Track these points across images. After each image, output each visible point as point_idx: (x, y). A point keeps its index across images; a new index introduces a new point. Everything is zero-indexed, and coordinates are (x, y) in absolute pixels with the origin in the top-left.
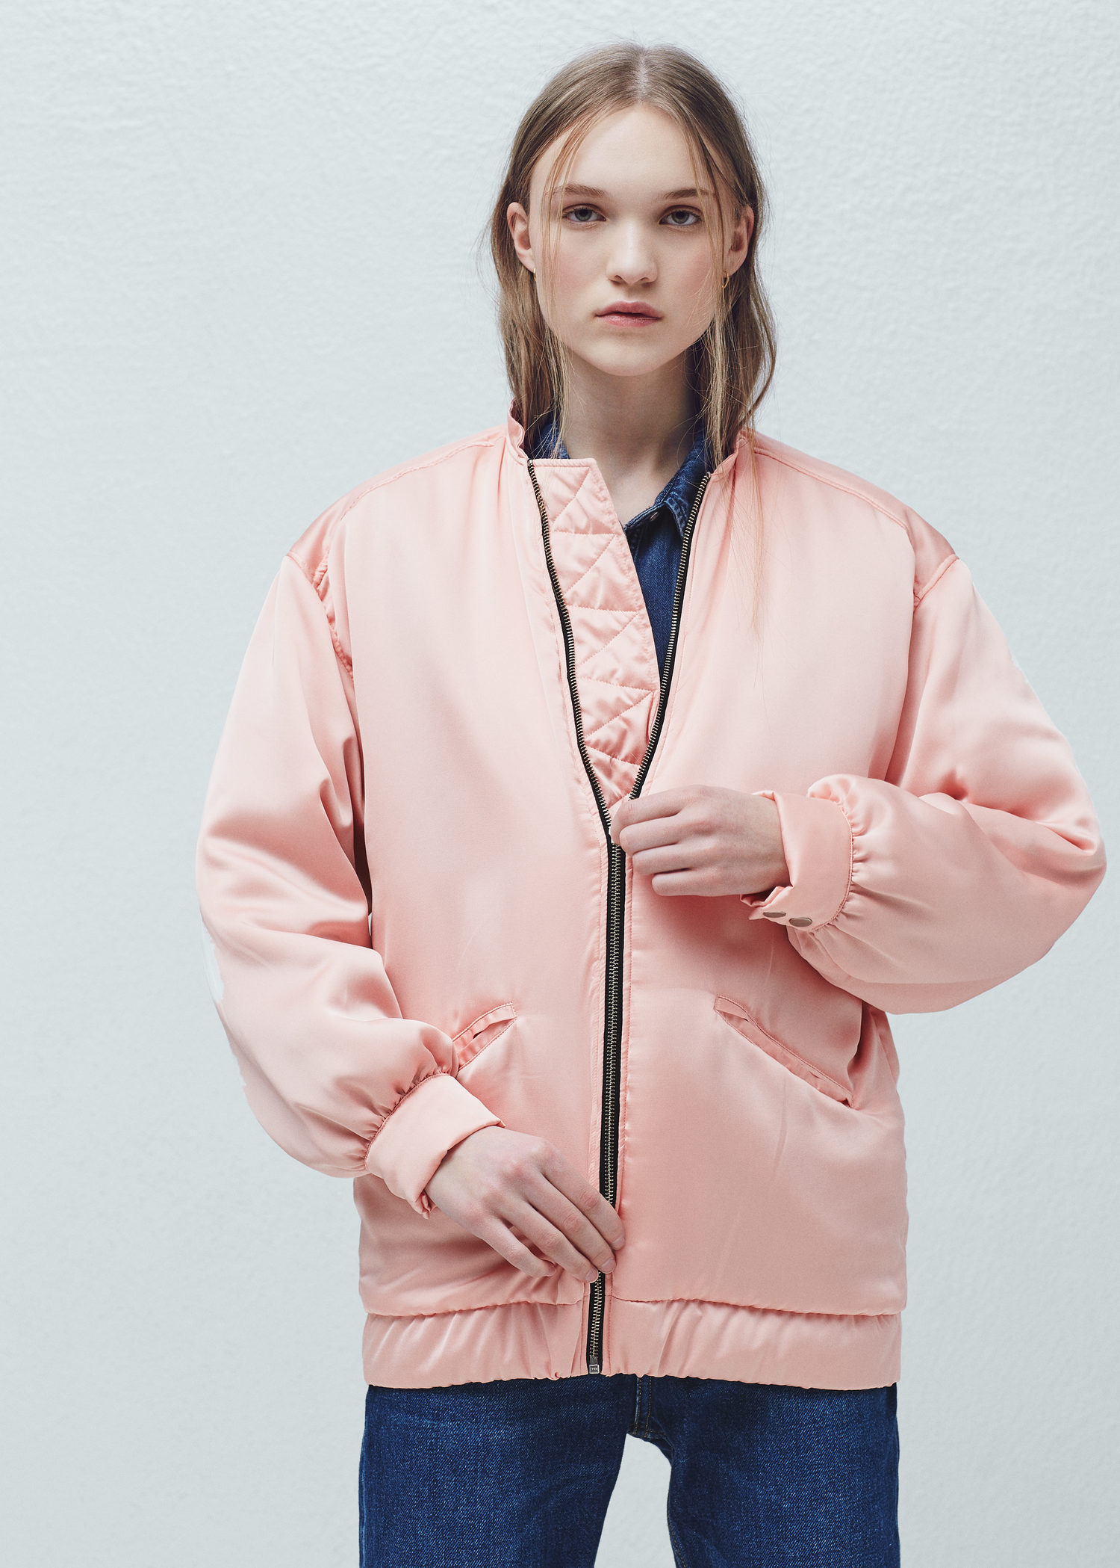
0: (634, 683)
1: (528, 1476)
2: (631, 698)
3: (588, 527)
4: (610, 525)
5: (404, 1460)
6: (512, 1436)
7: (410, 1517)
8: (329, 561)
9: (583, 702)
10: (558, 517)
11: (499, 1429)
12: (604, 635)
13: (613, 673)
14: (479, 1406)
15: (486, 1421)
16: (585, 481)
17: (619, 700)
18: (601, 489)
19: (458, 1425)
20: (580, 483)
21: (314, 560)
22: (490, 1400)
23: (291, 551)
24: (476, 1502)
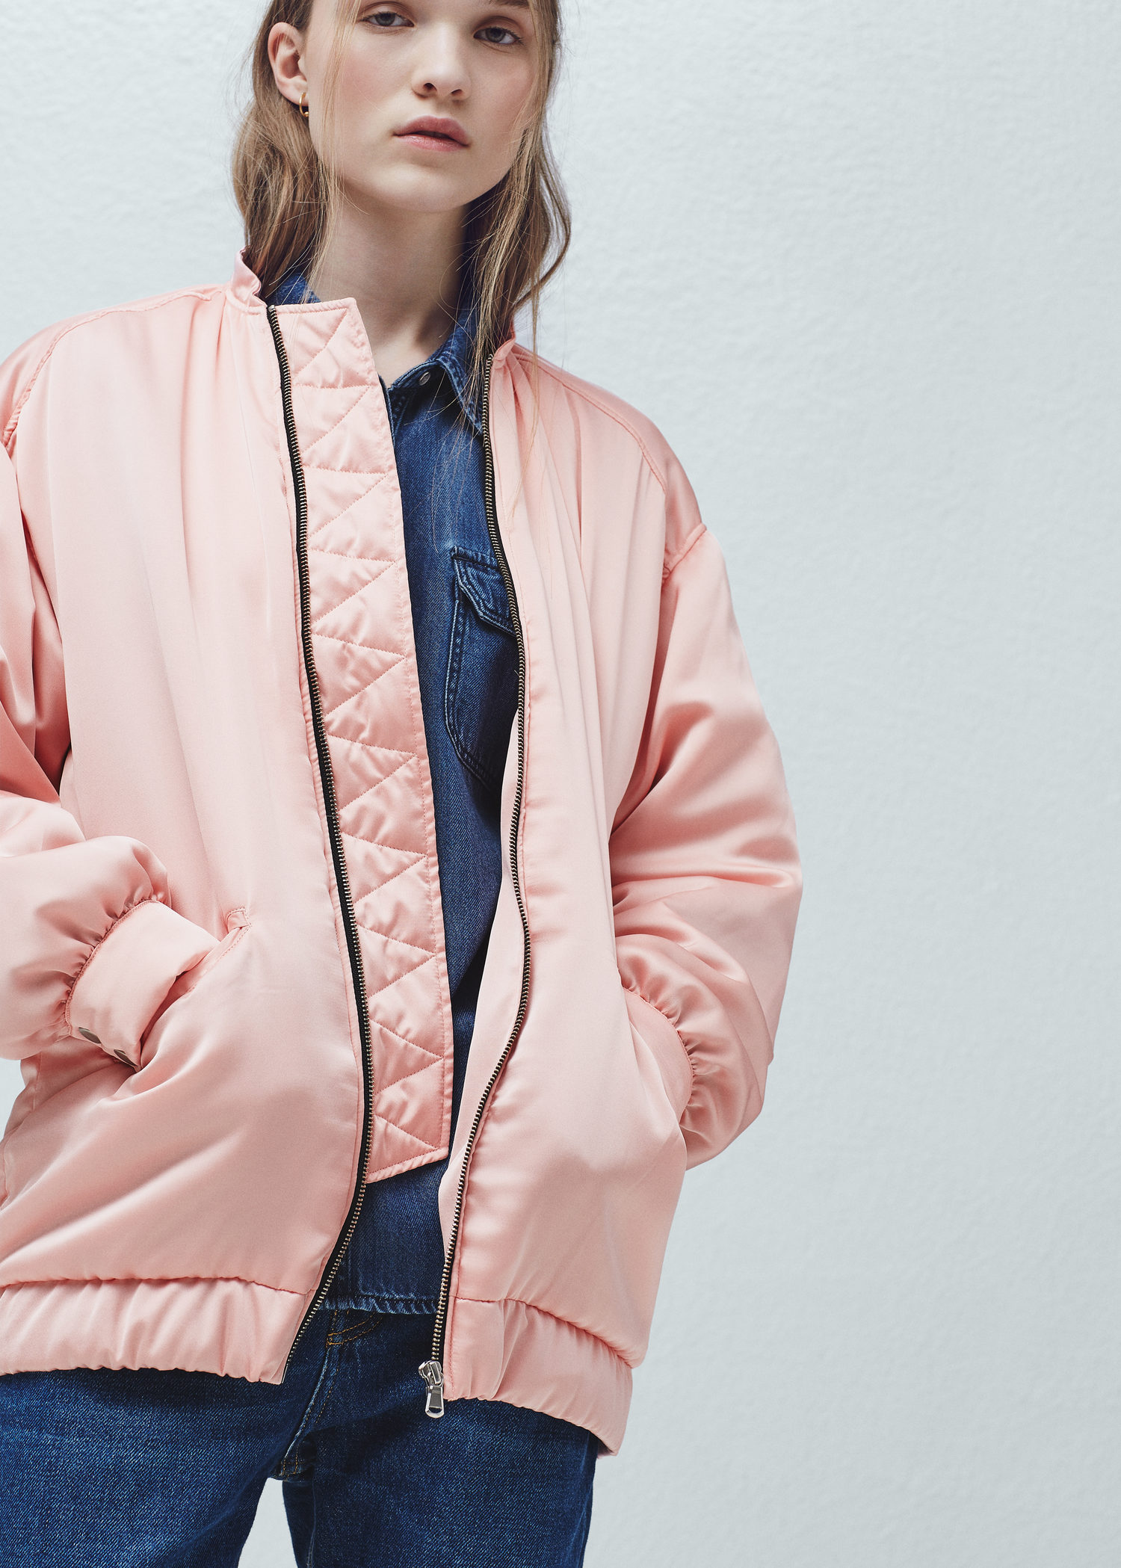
0: (373, 554)
2: (368, 572)
3: (337, 380)
4: (366, 375)
5: (13, 1485)
7: (12, 1554)
9: (313, 581)
10: (302, 370)
11: (137, 1450)
12: (343, 500)
13: (349, 544)
14: (116, 1420)
15: (121, 1440)
16: (339, 326)
17: (354, 575)
18: (359, 332)
20: (334, 329)
22: (130, 1414)
24: (96, 1539)
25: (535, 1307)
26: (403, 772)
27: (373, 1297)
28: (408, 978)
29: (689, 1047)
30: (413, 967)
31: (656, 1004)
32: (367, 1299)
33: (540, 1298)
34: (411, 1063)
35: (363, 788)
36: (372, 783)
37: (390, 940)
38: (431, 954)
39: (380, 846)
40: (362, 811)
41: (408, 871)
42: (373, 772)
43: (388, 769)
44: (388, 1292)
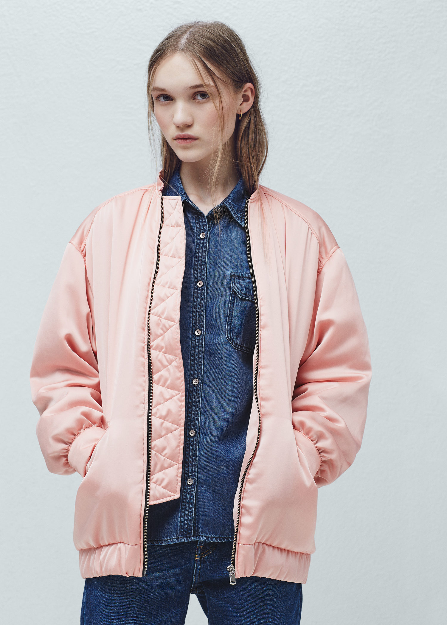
1: (150, 617)
3: (175, 224)
4: (181, 223)
6: (141, 601)
8: (87, 242)
9: (154, 296)
10: (167, 220)
17: (166, 294)
18: (180, 208)
19: (119, 597)
20: (176, 206)
21: (81, 242)
23: (71, 240)
25: (265, 544)
26: (174, 363)
27: (204, 536)
28: (169, 435)
29: (320, 451)
30: (172, 431)
31: (308, 437)
32: (203, 537)
33: (267, 540)
34: (166, 465)
35: (162, 369)
36: (165, 367)
37: (165, 421)
38: (179, 427)
39: (167, 389)
40: (161, 376)
41: (174, 398)
42: (166, 363)
43: (170, 362)
44: (210, 534)
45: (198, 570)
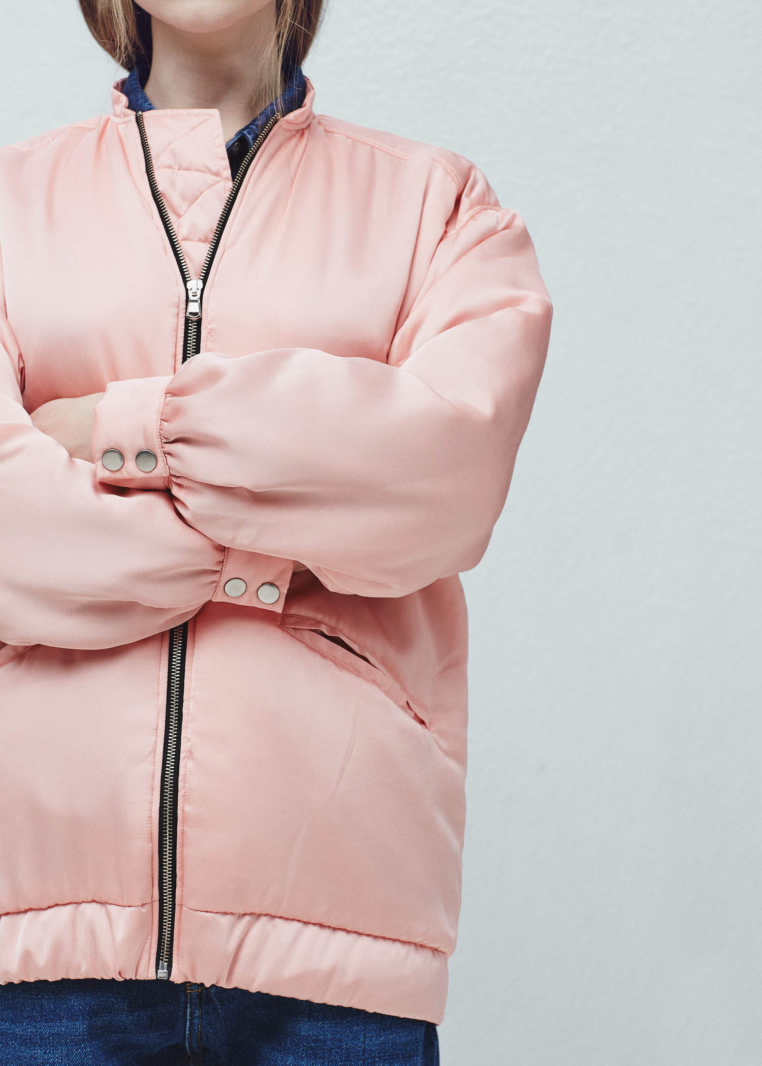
45: (196, 1022)
